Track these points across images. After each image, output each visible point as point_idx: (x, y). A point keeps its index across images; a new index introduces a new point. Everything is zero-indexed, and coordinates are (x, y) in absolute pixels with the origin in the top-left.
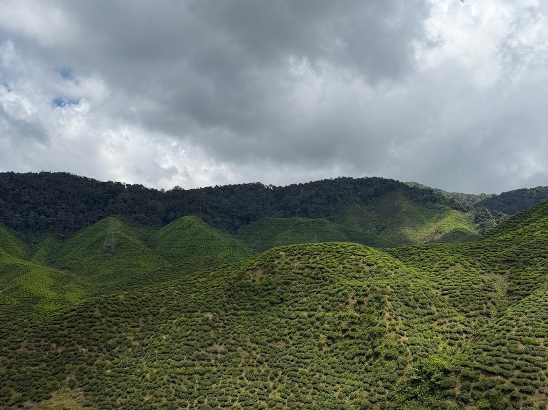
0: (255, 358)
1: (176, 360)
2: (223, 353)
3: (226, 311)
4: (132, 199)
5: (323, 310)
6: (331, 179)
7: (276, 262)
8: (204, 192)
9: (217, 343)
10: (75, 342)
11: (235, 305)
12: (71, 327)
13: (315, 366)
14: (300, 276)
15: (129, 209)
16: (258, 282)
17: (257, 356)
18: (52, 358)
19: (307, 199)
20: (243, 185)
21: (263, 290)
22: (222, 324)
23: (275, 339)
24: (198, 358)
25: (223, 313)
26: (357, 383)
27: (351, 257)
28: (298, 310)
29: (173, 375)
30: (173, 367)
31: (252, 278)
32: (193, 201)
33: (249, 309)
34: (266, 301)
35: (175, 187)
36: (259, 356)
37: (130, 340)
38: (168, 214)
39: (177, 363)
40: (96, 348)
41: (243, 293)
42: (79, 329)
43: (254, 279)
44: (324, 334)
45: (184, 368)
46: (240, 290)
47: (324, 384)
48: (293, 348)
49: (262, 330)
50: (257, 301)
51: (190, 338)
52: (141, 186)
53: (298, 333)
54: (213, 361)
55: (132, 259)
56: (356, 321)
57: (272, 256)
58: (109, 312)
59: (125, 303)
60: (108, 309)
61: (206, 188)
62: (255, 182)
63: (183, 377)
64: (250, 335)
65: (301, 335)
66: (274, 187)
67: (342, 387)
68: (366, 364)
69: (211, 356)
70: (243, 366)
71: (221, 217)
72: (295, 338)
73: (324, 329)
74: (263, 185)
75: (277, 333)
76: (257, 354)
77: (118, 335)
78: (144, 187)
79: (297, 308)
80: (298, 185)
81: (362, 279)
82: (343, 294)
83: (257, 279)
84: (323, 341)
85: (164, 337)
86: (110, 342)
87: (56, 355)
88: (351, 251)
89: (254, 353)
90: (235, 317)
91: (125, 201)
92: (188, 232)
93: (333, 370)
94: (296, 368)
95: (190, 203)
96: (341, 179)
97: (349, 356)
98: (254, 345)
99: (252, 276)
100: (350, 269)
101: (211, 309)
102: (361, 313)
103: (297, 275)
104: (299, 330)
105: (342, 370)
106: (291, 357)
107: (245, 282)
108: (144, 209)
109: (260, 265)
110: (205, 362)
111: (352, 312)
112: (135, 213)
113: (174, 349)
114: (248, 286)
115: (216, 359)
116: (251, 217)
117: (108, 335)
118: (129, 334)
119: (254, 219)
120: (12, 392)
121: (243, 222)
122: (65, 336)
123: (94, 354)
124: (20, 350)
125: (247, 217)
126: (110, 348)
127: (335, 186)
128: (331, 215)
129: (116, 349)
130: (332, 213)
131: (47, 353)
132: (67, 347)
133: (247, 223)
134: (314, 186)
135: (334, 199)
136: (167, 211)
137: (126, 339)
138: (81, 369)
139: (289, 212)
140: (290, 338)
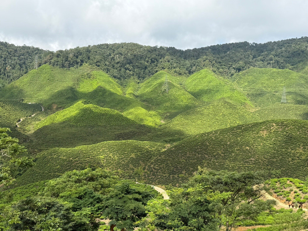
0: (266, 164)
2: (254, 161)
3: (253, 146)
5: (290, 149)
6: (297, 38)
7: (272, 128)
8: (210, 50)
9: (252, 157)
10: (203, 153)
11: (256, 144)
12: (201, 148)
13: (287, 168)
14: (282, 135)
16: (265, 136)
17: (266, 163)
20: (235, 43)
21: (267, 139)
22: (252, 151)
23: (272, 158)
24: (246, 162)
25: (252, 147)
26: (301, 174)
27: (303, 129)
28: (281, 148)
29: (239, 167)
30: (238, 164)
31: (262, 134)
33: (261, 146)
34: (268, 144)
36: (267, 163)
37: (220, 154)
39: (240, 163)
40: (210, 156)
41: (259, 140)
42: (204, 149)
43: (263, 134)
44: (291, 158)
45: (242, 165)
46: (258, 138)
47: (290, 174)
48: (279, 161)
49: (267, 154)
50: (265, 143)
51: (242, 155)
52: (174, 48)
54: (251, 164)
56: (303, 154)
57: (270, 125)
58: (211, 144)
59: (216, 140)
60: (211, 143)
61: (211, 46)
63: (242, 167)
64: (263, 156)
66: (256, 44)
67: (296, 175)
68: (304, 169)
69: (250, 161)
70: (262, 166)
71: (222, 68)
72: (280, 158)
73: (290, 156)
74: (249, 43)
75: (273, 156)
76: (266, 162)
77: (216, 152)
79: (280, 148)
81: (306, 139)
82: (298, 145)
83: (264, 134)
84: (290, 160)
85: (233, 154)
86: (214, 154)
88: (303, 126)
89: (265, 162)
90: (256, 149)
91: (168, 61)
92: (205, 80)
93: (293, 170)
94: (280, 168)
96: (303, 38)
97: (299, 166)
98: (265, 159)
99: (262, 133)
100: (302, 134)
101: (248, 145)
102: (305, 152)
104: (282, 155)
105: (296, 170)
106: (279, 164)
107: (259, 135)
108: (179, 65)
110: (249, 164)
111: (301, 151)
112: (174, 68)
113: (238, 159)
114: (261, 137)
115: (252, 163)
116: (241, 68)
117: (213, 151)
118: (219, 151)
119: (243, 69)
120: (190, 168)
121: (236, 71)
122: (200, 151)
123: (210, 158)
124: (188, 155)
125: (239, 68)
126: (215, 156)
127: (299, 44)
128: (295, 65)
129: (217, 156)
130: (296, 64)
131: (196, 156)
132: (201, 155)
133: (239, 72)
134: (284, 43)
135: (298, 54)
136: (191, 65)
137: (219, 153)
138: (208, 162)
139: (266, 63)
140: (278, 158)
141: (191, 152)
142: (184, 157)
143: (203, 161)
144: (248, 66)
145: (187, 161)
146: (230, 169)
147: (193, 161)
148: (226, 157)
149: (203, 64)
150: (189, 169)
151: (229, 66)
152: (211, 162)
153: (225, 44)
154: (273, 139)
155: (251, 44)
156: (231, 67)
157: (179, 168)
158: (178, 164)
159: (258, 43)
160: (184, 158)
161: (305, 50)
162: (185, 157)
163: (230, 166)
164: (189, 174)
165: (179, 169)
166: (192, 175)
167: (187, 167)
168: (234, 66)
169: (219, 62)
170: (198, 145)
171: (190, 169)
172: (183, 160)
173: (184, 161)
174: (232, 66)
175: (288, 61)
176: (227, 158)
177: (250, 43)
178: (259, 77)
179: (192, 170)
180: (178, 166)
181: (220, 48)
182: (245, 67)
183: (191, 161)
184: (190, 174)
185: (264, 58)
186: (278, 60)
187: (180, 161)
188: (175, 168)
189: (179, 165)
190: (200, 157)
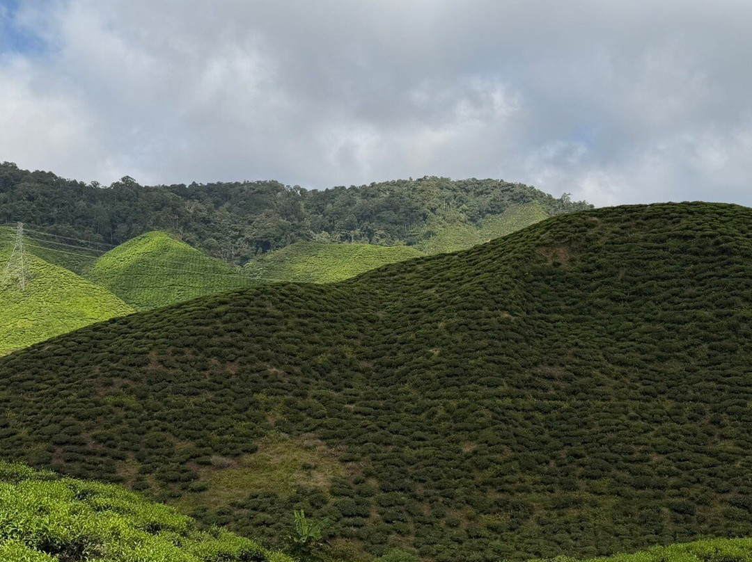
1: (489, 386)
2: (564, 378)
4: (45, 195)
6: (410, 178)
9: (543, 362)
10: (253, 356)
11: (537, 304)
12: (235, 331)
14: (661, 252)
15: (41, 214)
16: (567, 266)
18: (221, 383)
19: (371, 212)
20: (245, 183)
21: (586, 278)
23: (659, 357)
24: (529, 384)
28: (688, 308)
29: (497, 410)
30: (488, 397)
31: (551, 260)
32: (163, 205)
34: (601, 297)
35: (123, 179)
38: (114, 227)
39: (492, 391)
40: (297, 369)
41: (543, 284)
42: (252, 336)
43: (556, 261)
45: (510, 399)
46: (536, 280)
48: (706, 370)
49: (622, 343)
50: (581, 298)
51: (491, 351)
52: (51, 174)
53: (705, 346)
54: (553, 393)
55: (66, 303)
58: (292, 309)
60: (288, 304)
62: (268, 179)
63: (515, 413)
64: (601, 351)
65: (711, 348)
66: (303, 191)
69: (545, 383)
71: (214, 238)
74: (283, 185)
77: (329, 349)
78: (56, 177)
79: (682, 305)
80: (347, 188)
83: (563, 261)
86: (320, 360)
87: (228, 377)
91: (31, 199)
92: (163, 258)
95: (157, 209)
96: (429, 180)
98: (619, 368)
99: (548, 256)
101: (506, 304)
103: (655, 251)
104: (706, 339)
107: (539, 266)
108: (70, 215)
109: (558, 239)
110: (540, 393)
112: (52, 221)
113: (472, 369)
114: (550, 274)
115: (557, 388)
116: (272, 241)
117: (310, 347)
118: (345, 348)
119: (277, 244)
120: (172, 439)
121: (257, 250)
122: (232, 345)
123: (299, 380)
124: (150, 367)
125: (264, 240)
126: (323, 371)
127: (422, 191)
128: (415, 243)
129: (334, 373)
130: (418, 240)
131: (207, 373)
132: (241, 363)
133: (264, 252)
134: (379, 191)
135: (420, 215)
136: (112, 221)
137: (344, 357)
138: (288, 403)
139: (338, 236)
140: (691, 354)
141: (174, 353)
142: (126, 381)
143: (260, 397)
144: (291, 237)
145: (151, 401)
146: (444, 425)
147: (193, 399)
148: (396, 371)
149: (154, 217)
150: (167, 450)
151: (235, 233)
152: (310, 400)
153: (215, 183)
154: (621, 275)
155: (291, 189)
156: (239, 239)
157: (90, 447)
158: (81, 419)
159: (309, 189)
160: (125, 387)
161: (440, 206)
162: (135, 380)
163: (441, 412)
164: (170, 475)
165: (89, 453)
166: (195, 484)
167: (150, 434)
168: (248, 236)
169: (204, 218)
170: (218, 315)
171: (172, 445)
172: (116, 395)
173: (131, 401)
174: (243, 236)
175: (398, 231)
176: (405, 373)
177: (288, 186)
178: (324, 267)
179: (186, 452)
180: (85, 436)
181: (201, 192)
182: (284, 240)
183: (173, 399)
184: (175, 481)
185: (330, 221)
186: (369, 227)
187: (97, 404)
188: (59, 450)
189: (89, 429)
190: (233, 379)
